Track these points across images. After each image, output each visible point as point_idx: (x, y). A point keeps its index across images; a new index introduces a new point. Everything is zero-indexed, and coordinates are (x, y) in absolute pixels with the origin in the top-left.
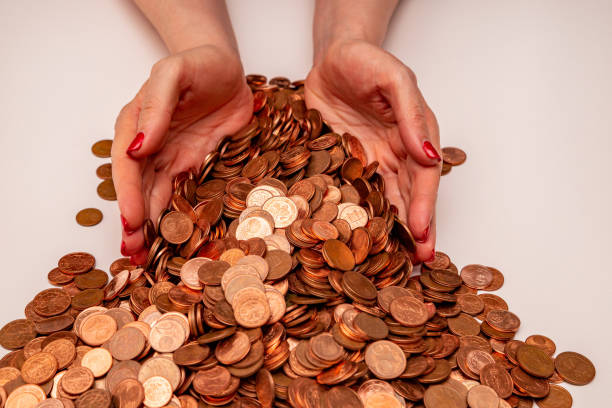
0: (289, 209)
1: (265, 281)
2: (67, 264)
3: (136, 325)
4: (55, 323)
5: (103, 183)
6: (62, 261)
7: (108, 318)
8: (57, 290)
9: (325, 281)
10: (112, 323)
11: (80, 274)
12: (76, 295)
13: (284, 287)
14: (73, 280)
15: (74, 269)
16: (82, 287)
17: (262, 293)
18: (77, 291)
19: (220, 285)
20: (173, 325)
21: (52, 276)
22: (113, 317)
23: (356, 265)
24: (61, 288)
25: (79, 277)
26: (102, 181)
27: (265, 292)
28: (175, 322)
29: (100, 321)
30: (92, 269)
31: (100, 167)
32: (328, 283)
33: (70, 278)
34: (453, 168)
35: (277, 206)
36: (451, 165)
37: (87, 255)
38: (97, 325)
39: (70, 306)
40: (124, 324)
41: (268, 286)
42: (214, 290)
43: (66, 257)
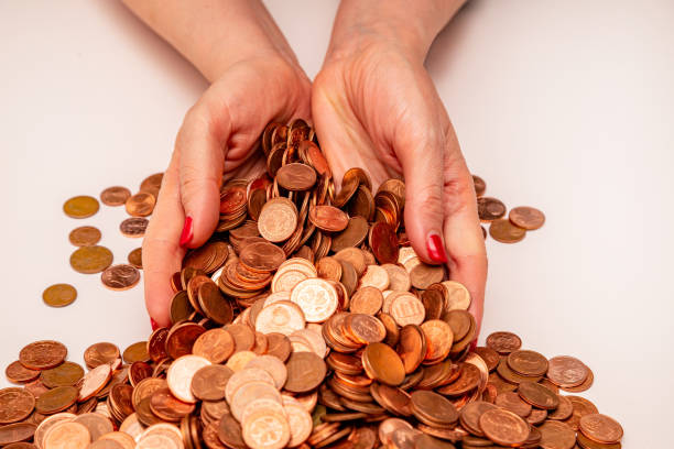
0: (327, 295)
1: (283, 390)
2: (31, 357)
3: (116, 436)
4: (14, 432)
5: (77, 251)
6: (24, 352)
7: (80, 427)
8: (18, 390)
9: (366, 390)
10: (85, 433)
11: (47, 368)
12: (41, 395)
13: (311, 402)
14: (38, 377)
15: (38, 362)
16: (50, 385)
17: (279, 407)
18: (42, 390)
19: (224, 399)
20: (161, 440)
21: (11, 371)
22: (85, 425)
23: (407, 375)
24: (23, 387)
25: (45, 373)
26: (77, 248)
27: (283, 405)
28: (164, 437)
29: (68, 430)
30: (63, 362)
31: (74, 231)
32: (369, 394)
33: (34, 373)
34: (528, 234)
35: (310, 291)
36: (525, 229)
37: (56, 344)
38: (65, 436)
39: (35, 410)
40: (100, 435)
41: (288, 399)
42: (216, 406)
43: (29, 347)
